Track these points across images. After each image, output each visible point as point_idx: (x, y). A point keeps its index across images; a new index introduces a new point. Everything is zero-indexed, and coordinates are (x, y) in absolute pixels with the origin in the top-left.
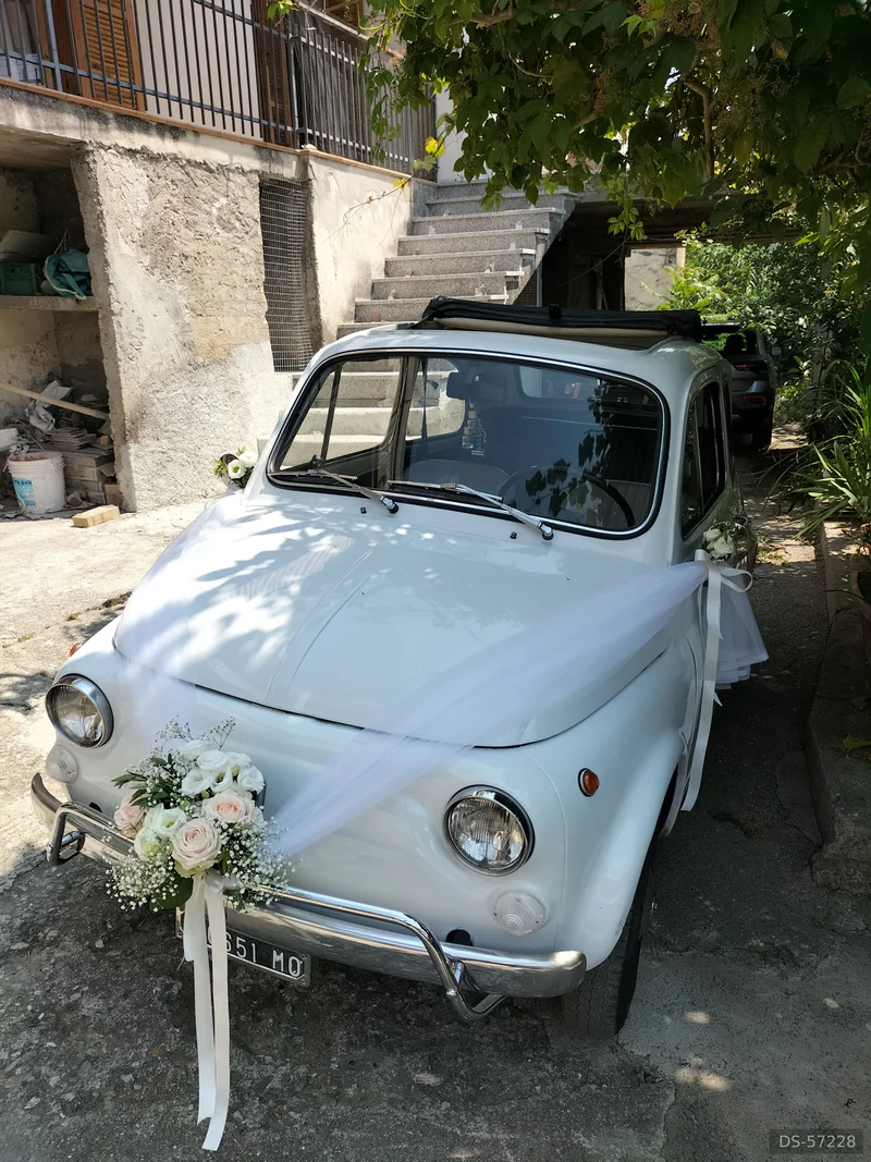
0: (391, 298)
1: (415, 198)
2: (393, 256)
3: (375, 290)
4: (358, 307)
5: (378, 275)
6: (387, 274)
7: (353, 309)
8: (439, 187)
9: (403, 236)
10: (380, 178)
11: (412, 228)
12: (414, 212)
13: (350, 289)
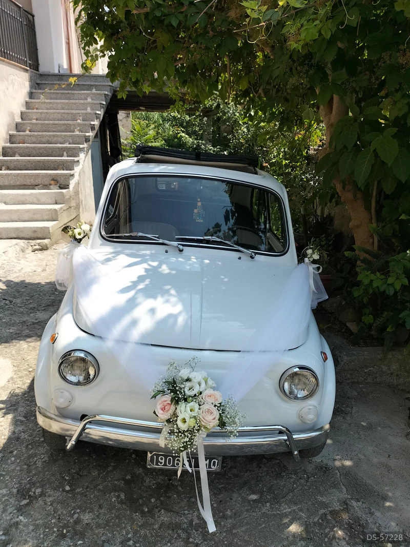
0: (28, 132)
1: (31, 80)
2: (24, 109)
3: (18, 127)
4: (11, 136)
5: (18, 120)
6: (22, 118)
7: (8, 137)
8: (41, 75)
9: (27, 99)
10: (15, 68)
11: (31, 95)
12: (31, 87)
13: (6, 127)
